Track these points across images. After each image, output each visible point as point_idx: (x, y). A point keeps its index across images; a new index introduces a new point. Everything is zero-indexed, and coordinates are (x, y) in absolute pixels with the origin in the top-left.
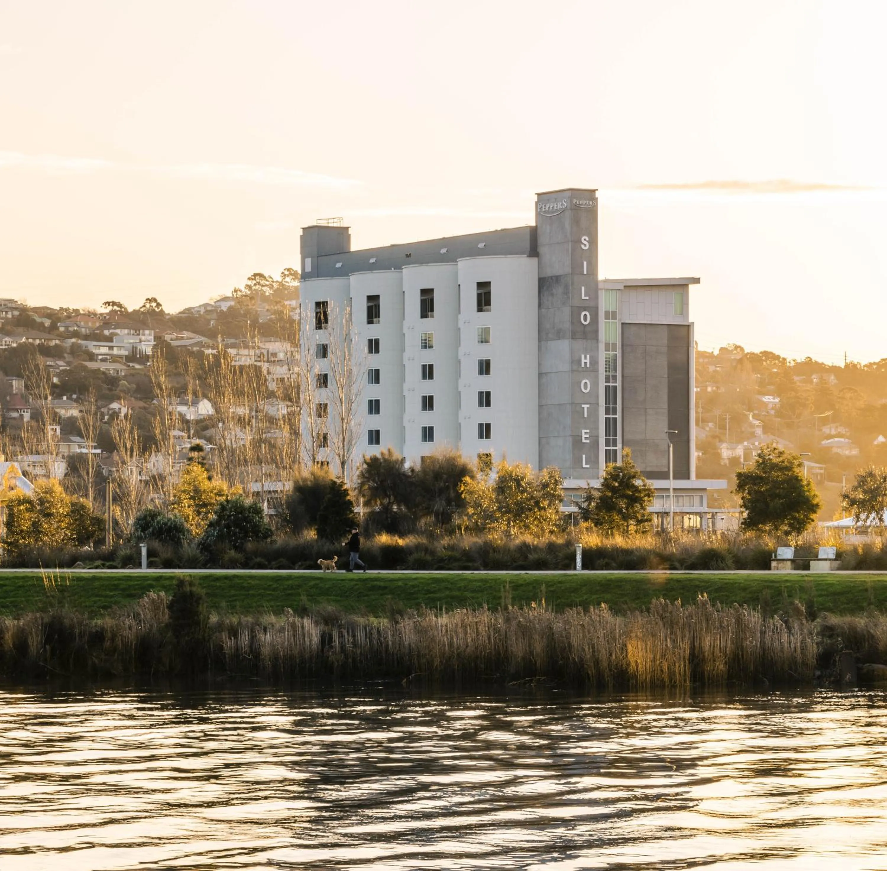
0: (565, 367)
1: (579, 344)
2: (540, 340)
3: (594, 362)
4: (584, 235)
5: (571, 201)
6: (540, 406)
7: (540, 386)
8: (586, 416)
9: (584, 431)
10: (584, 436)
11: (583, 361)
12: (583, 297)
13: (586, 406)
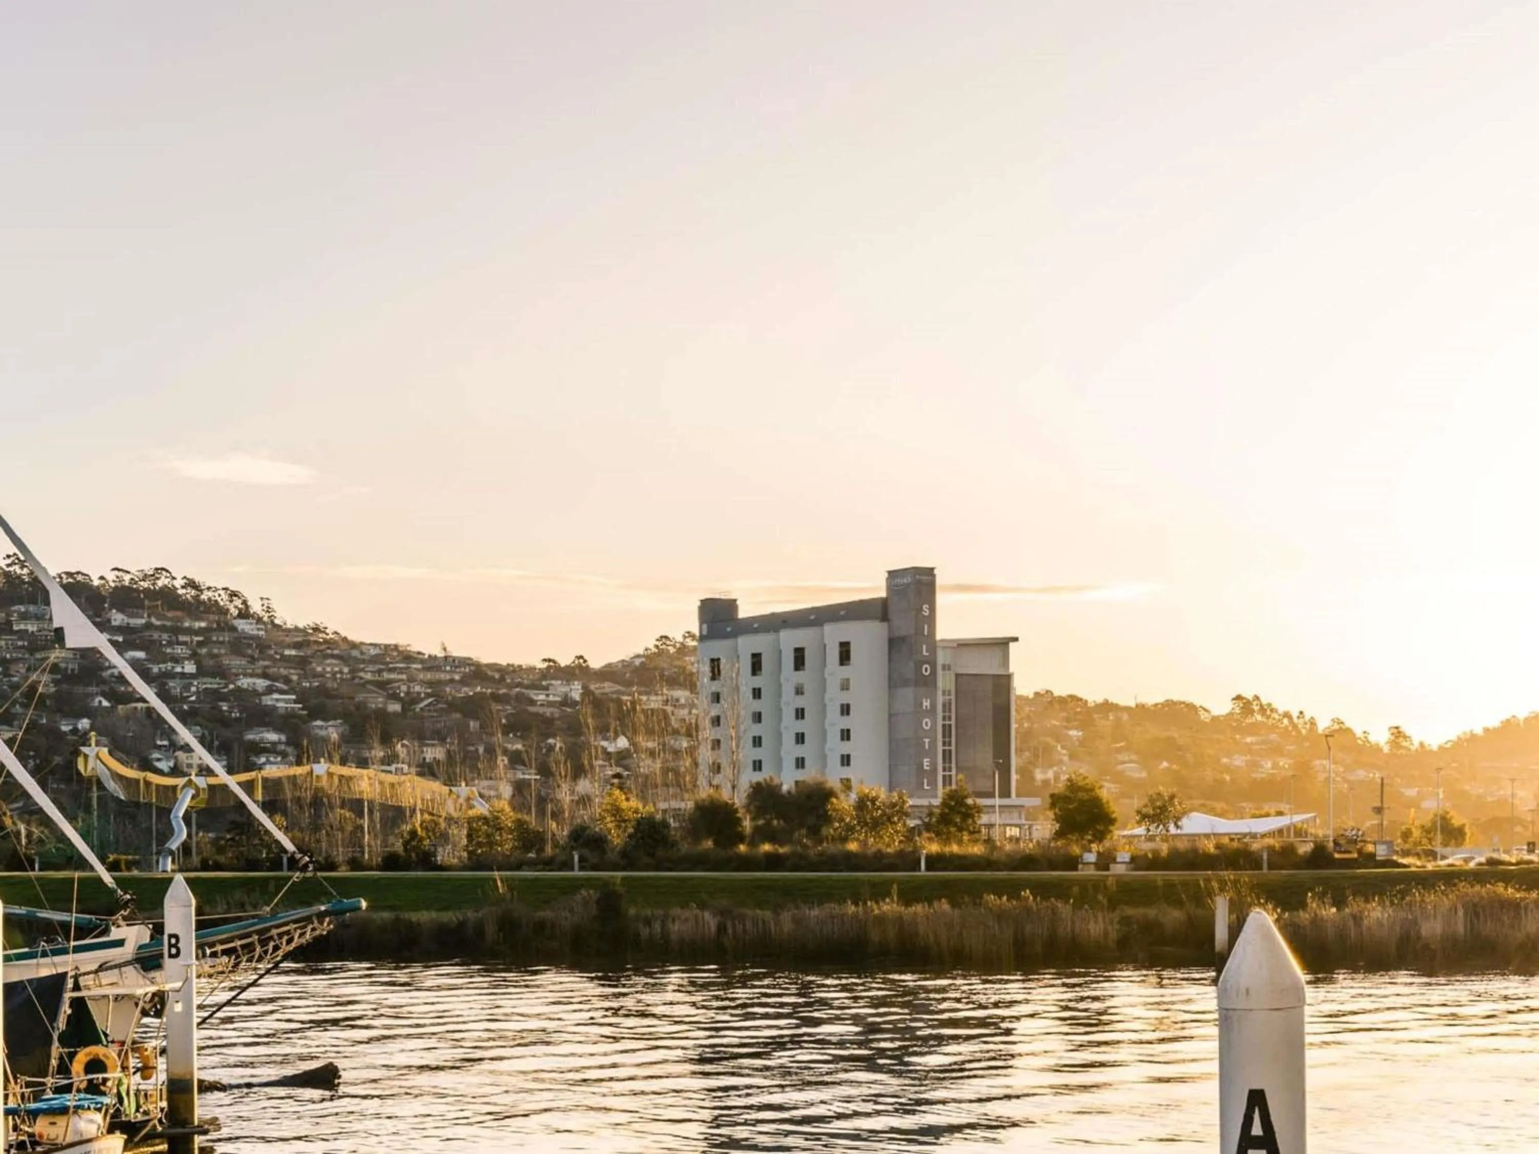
0: (910, 709)
1: (921, 691)
2: (890, 687)
3: (934, 705)
4: (925, 604)
5: (915, 577)
6: (890, 740)
7: (890, 723)
8: (927, 748)
9: (925, 760)
10: (925, 764)
11: (925, 704)
12: (925, 653)
13: (927, 740)
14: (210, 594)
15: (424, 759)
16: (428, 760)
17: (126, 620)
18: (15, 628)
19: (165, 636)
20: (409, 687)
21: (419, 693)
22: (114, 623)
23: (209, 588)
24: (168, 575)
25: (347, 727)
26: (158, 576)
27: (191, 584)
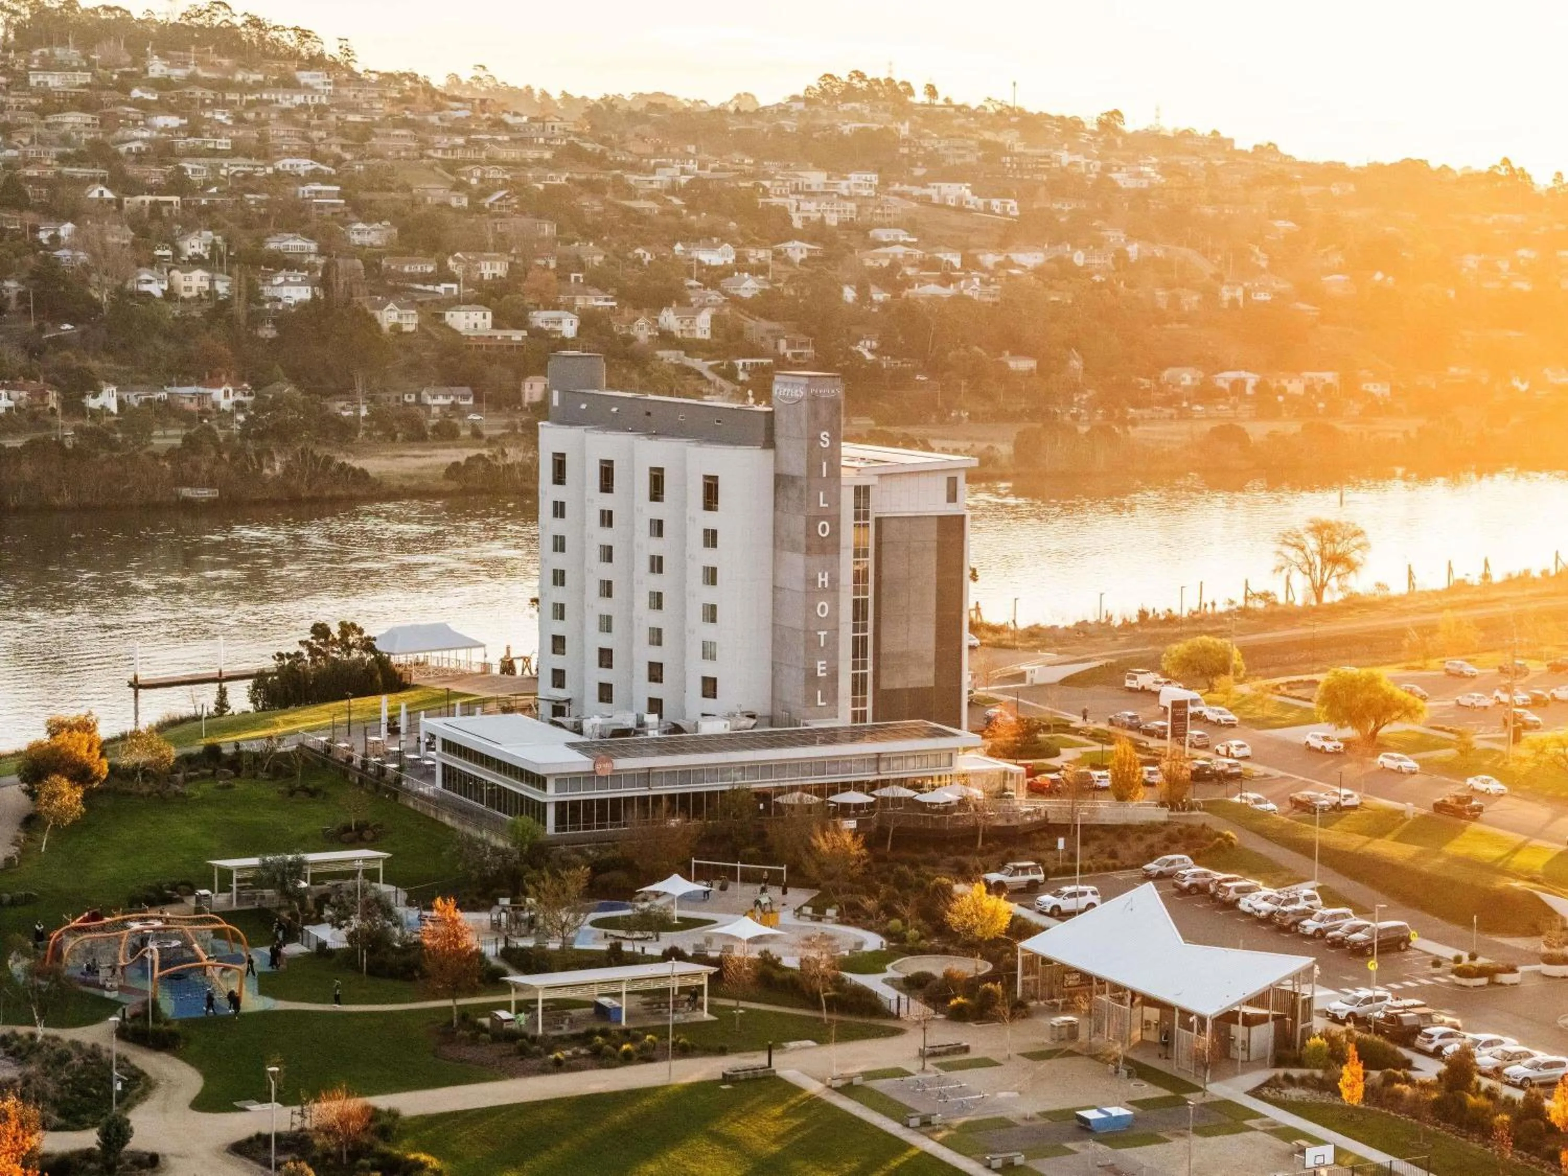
0: (800, 587)
1: (816, 560)
3: (834, 581)
4: (823, 430)
5: (808, 391)
6: (774, 625)
7: (774, 600)
8: (822, 644)
9: (819, 663)
10: (819, 668)
11: (820, 580)
12: (822, 505)
13: (822, 634)
14: (276, 34)
15: (482, 275)
16: (486, 277)
17: (167, 71)
18: (33, 81)
19: (209, 94)
20: (483, 173)
21: (495, 180)
22: (152, 74)
23: (275, 28)
24: (227, 11)
25: (395, 231)
26: (214, 11)
27: (256, 23)
